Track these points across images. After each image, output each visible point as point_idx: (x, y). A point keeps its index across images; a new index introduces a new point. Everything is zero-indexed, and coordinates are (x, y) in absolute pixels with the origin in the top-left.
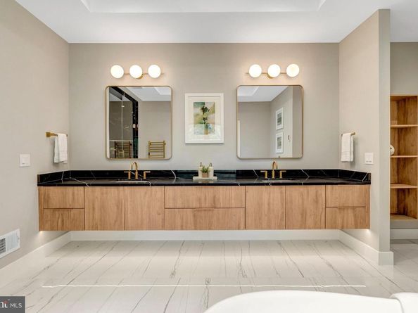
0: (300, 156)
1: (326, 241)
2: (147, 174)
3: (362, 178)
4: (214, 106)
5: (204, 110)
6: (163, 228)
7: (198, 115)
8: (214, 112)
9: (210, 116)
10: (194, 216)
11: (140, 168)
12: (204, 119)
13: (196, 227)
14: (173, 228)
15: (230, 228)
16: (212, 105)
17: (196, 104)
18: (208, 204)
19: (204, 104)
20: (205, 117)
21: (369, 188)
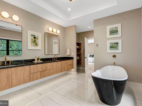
0: (59, 54)
1: (64, 74)
2: (11, 62)
3: (72, 58)
4: (38, 37)
5: (35, 38)
6: (30, 81)
7: (32, 39)
8: (38, 39)
9: (37, 40)
10: (41, 74)
11: (8, 60)
12: (35, 41)
13: (41, 77)
14: (33, 80)
15: (50, 75)
16: (37, 37)
17: (32, 35)
18: (44, 69)
19: (35, 35)
20: (35, 40)
21: (73, 60)
